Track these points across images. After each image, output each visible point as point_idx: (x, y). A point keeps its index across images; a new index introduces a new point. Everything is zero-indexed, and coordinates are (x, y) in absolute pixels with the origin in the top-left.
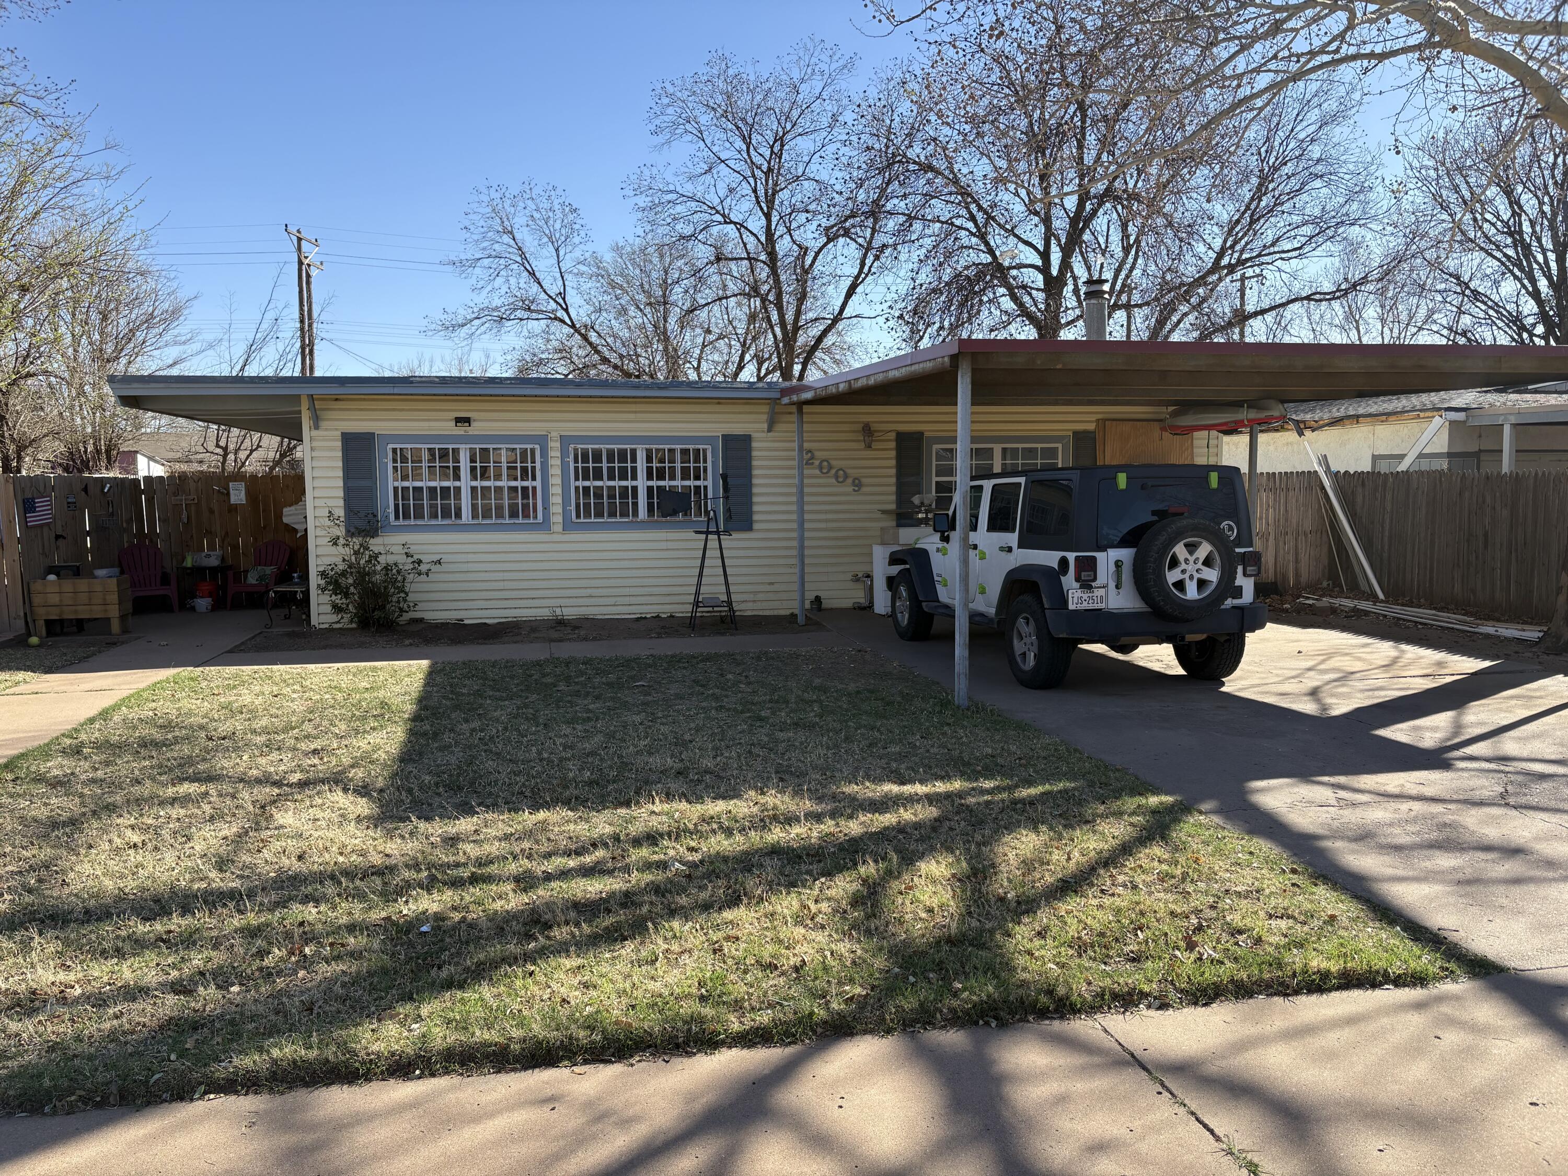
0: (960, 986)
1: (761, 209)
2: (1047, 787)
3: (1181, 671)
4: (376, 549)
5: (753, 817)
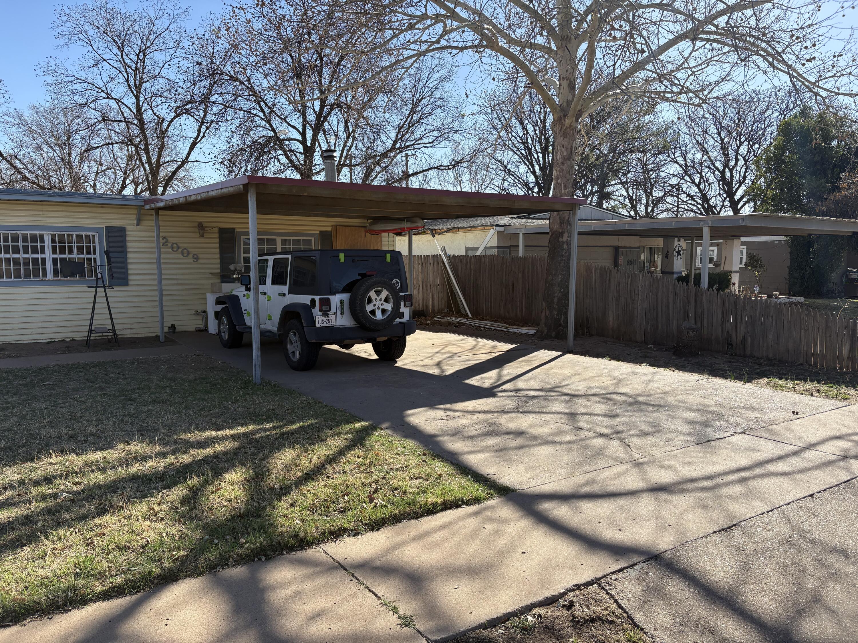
0: (244, 541)
1: (132, 92)
2: (302, 424)
3: (376, 357)
5: (121, 459)
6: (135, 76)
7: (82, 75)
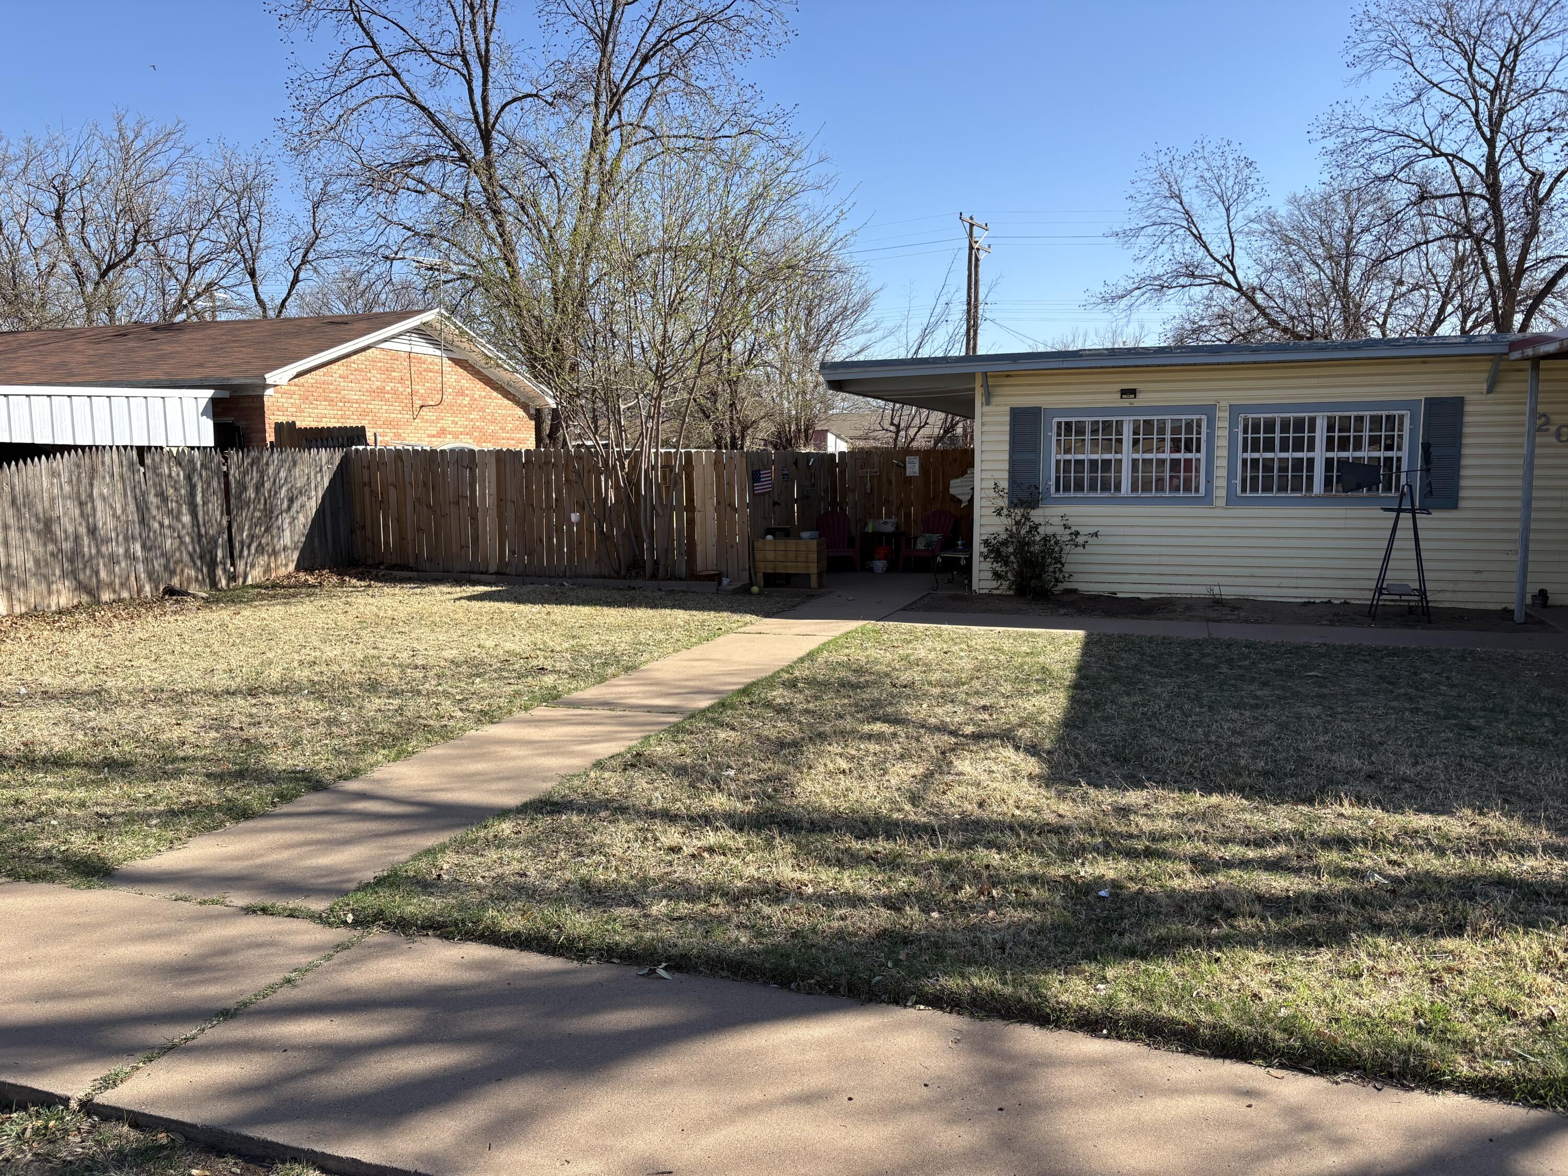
1: (1483, 135)
4: (1036, 520)
5: (1470, 839)
6: (1493, 101)
7: (1390, 122)
